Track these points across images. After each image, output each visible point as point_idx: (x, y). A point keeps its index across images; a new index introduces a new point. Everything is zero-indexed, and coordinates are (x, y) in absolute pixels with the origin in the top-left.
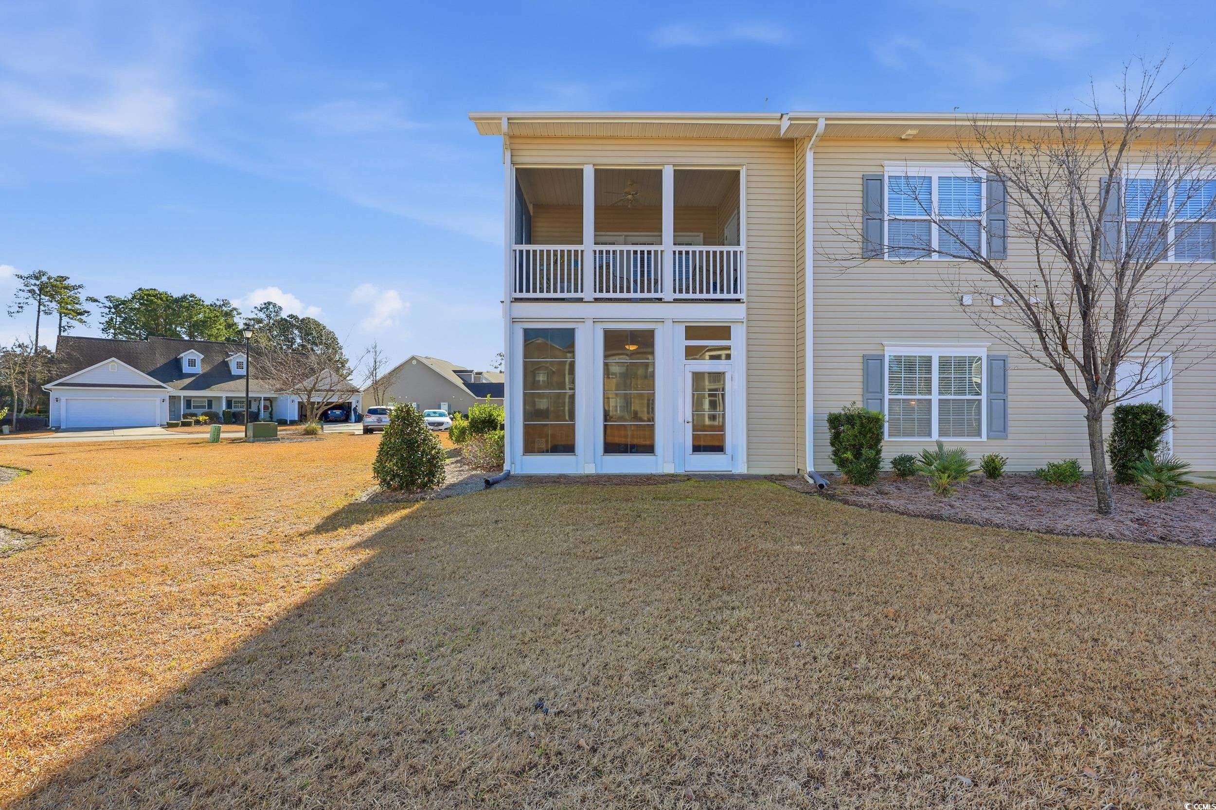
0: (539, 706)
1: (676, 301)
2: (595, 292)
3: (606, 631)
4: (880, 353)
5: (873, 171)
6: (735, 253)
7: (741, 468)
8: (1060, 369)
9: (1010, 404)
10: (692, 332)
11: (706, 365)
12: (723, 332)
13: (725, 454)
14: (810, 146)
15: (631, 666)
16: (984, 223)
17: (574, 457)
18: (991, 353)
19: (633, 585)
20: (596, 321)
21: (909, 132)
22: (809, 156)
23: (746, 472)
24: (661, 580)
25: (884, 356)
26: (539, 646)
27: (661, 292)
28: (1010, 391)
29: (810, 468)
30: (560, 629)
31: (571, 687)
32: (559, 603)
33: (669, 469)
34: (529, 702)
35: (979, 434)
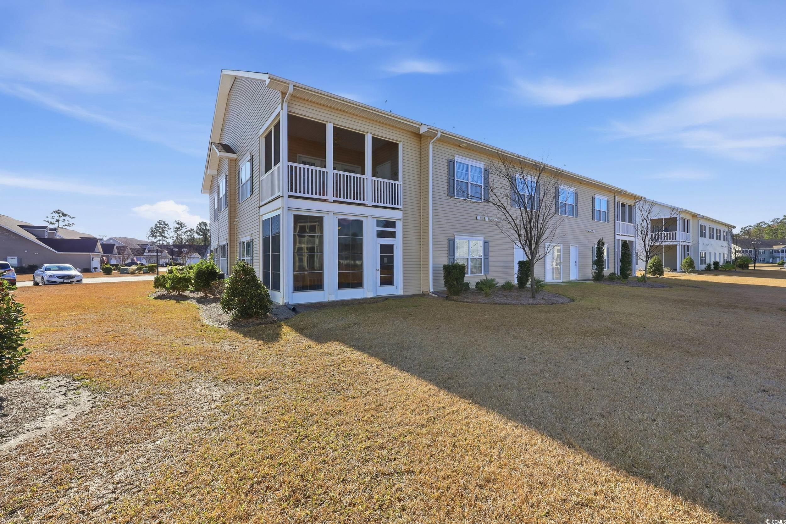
1: (373, 206)
2: (334, 197)
4: (453, 238)
5: (451, 158)
7: (400, 292)
8: (524, 249)
9: (489, 260)
10: (380, 223)
11: (387, 241)
12: (392, 224)
13: (393, 285)
14: (432, 141)
16: (483, 187)
17: (323, 292)
18: (485, 240)
20: (335, 213)
21: (464, 145)
22: (431, 146)
23: (402, 294)
27: (366, 201)
28: (490, 255)
29: (431, 290)
33: (370, 295)
35: (481, 273)
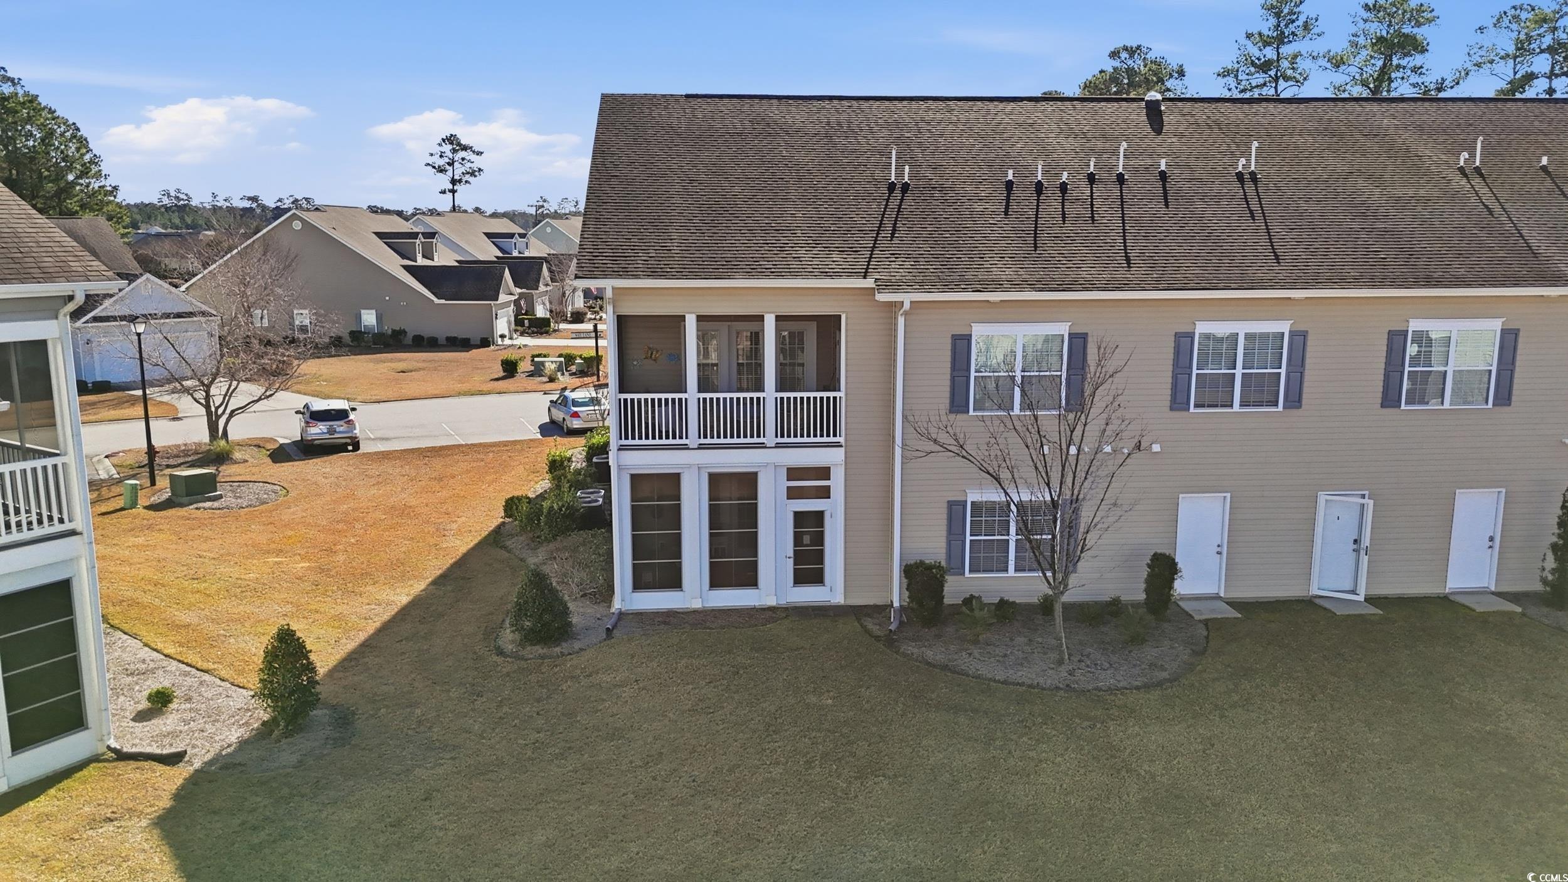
0: (694, 781)
1: (778, 446)
2: (700, 438)
3: (717, 754)
4: (963, 499)
5: (961, 331)
6: (835, 398)
7: (838, 599)
10: (794, 473)
12: (824, 472)
13: (824, 585)
14: (900, 312)
15: (727, 767)
17: (681, 592)
19: (729, 731)
20: (701, 467)
22: (901, 319)
23: (842, 602)
24: (745, 726)
25: (966, 501)
26: (689, 761)
27: (764, 437)
29: (897, 602)
30: (696, 754)
31: (704, 775)
32: (693, 742)
33: (771, 601)
34: (690, 779)
